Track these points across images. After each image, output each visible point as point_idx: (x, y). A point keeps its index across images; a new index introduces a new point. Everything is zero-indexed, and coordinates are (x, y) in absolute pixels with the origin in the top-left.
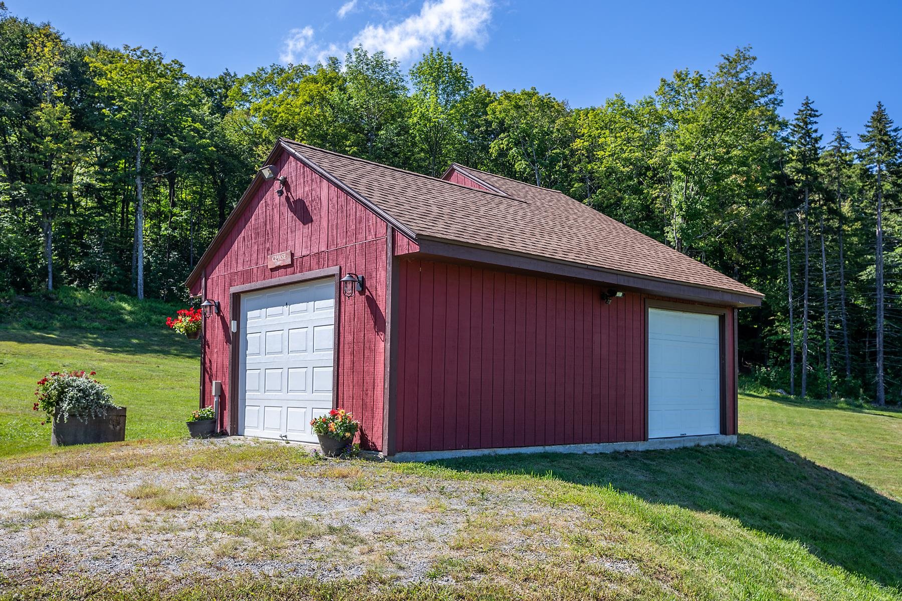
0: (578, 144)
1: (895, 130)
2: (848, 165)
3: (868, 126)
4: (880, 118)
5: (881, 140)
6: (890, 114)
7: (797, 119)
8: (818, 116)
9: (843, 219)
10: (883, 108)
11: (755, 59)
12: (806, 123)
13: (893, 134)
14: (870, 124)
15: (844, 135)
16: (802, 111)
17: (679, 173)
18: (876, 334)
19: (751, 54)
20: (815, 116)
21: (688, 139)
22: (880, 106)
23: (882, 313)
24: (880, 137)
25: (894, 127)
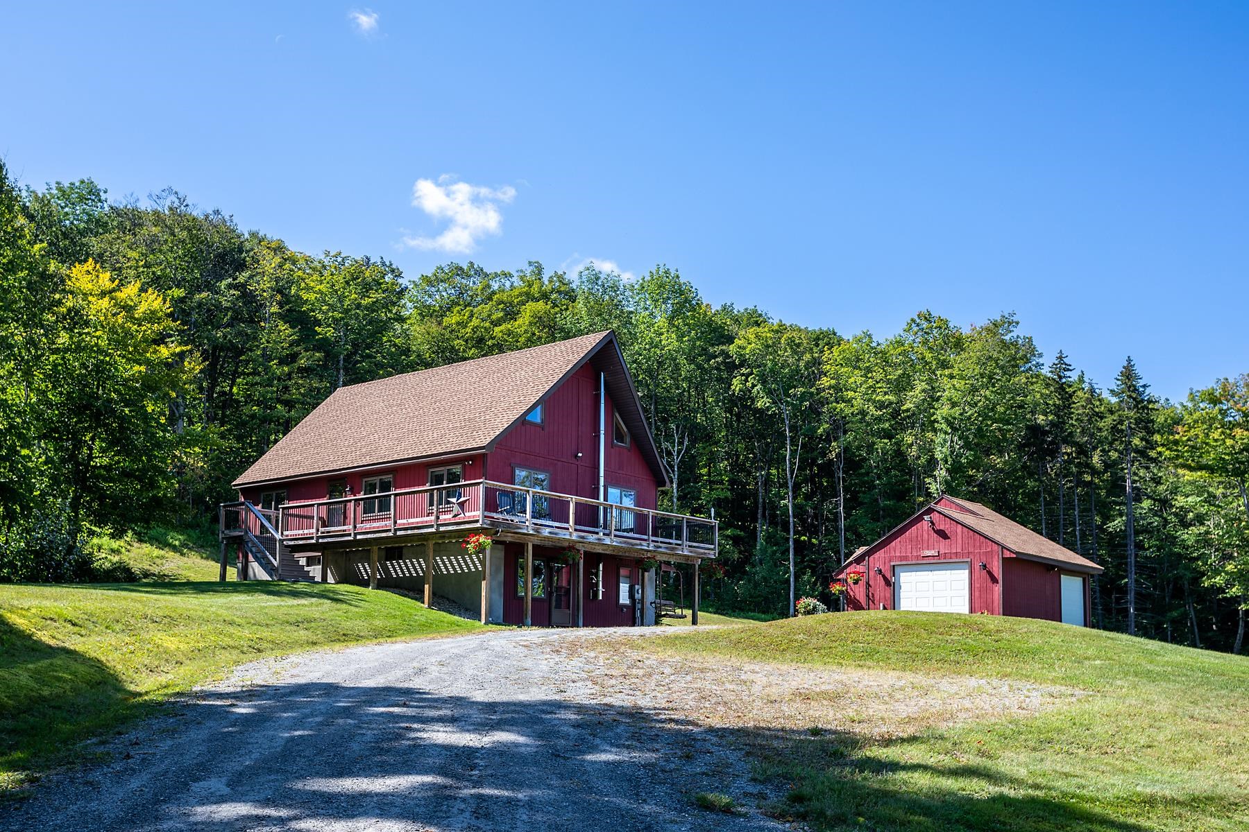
0: (825, 382)
1: (1144, 386)
2: (1099, 417)
3: (1118, 380)
4: (1128, 374)
5: (1130, 397)
6: (1139, 369)
7: (1051, 372)
8: (1071, 370)
9: (1094, 472)
10: (1132, 363)
11: (1017, 323)
12: (1060, 378)
13: (1141, 389)
14: (1120, 378)
15: (1095, 386)
16: (1056, 365)
17: (944, 426)
18: (1127, 591)
19: (1015, 319)
20: (1069, 370)
21: (956, 396)
22: (1129, 360)
23: (1133, 569)
24: (1128, 394)
25: (1141, 383)
